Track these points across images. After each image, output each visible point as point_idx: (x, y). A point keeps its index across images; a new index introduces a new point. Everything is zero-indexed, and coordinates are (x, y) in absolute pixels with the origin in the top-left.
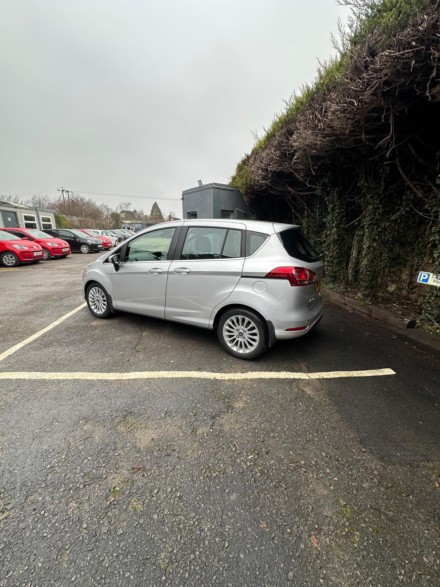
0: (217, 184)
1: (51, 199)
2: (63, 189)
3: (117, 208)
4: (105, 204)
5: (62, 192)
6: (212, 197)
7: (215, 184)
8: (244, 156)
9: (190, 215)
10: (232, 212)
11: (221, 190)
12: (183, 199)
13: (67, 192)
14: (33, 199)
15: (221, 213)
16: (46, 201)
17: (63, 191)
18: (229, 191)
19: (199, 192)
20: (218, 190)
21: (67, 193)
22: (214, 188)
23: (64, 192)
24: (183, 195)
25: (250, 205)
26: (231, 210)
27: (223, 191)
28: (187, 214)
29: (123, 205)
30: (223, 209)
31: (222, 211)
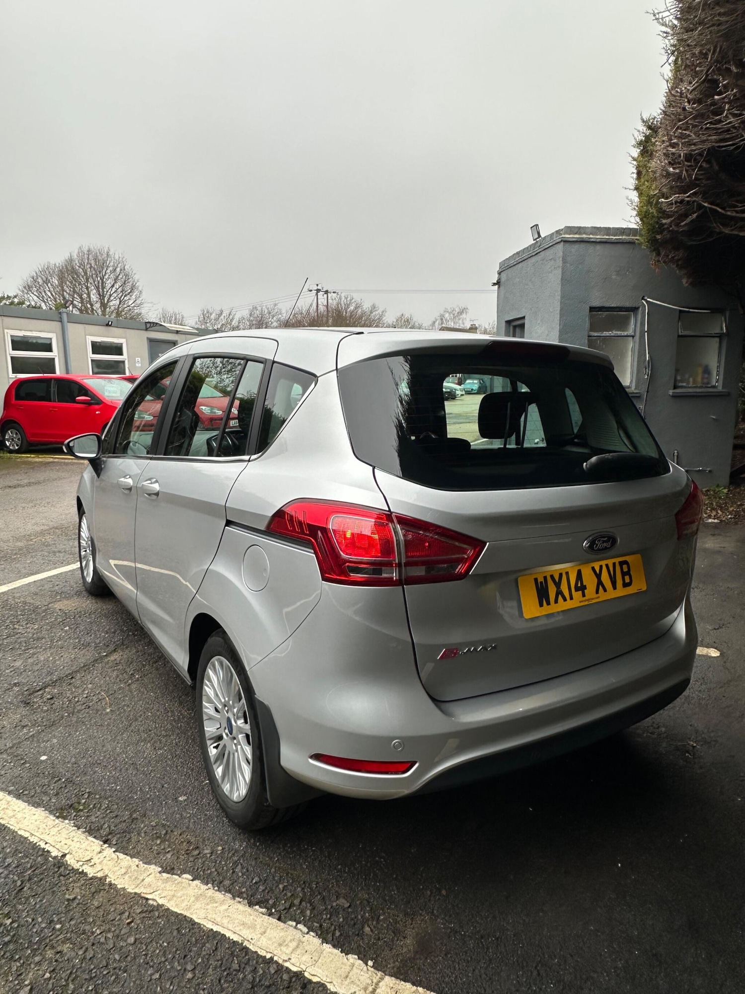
0: (579, 230)
1: (284, 311)
2: (319, 287)
3: (434, 322)
4: (407, 315)
5: (317, 294)
6: (560, 271)
7: (570, 230)
8: (643, 128)
9: (515, 327)
10: (634, 310)
11: (591, 248)
12: (498, 283)
13: (327, 292)
14: (251, 315)
15: (591, 317)
16: (273, 316)
17: (318, 291)
18: (619, 246)
19: (533, 260)
20: (583, 245)
21: (326, 295)
22: (566, 241)
23: (320, 294)
24: (499, 273)
25: (691, 284)
26: (627, 304)
27: (598, 247)
28: (504, 324)
29: (447, 315)
30: (596, 303)
31: (592, 309)
